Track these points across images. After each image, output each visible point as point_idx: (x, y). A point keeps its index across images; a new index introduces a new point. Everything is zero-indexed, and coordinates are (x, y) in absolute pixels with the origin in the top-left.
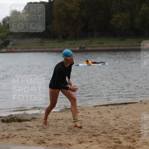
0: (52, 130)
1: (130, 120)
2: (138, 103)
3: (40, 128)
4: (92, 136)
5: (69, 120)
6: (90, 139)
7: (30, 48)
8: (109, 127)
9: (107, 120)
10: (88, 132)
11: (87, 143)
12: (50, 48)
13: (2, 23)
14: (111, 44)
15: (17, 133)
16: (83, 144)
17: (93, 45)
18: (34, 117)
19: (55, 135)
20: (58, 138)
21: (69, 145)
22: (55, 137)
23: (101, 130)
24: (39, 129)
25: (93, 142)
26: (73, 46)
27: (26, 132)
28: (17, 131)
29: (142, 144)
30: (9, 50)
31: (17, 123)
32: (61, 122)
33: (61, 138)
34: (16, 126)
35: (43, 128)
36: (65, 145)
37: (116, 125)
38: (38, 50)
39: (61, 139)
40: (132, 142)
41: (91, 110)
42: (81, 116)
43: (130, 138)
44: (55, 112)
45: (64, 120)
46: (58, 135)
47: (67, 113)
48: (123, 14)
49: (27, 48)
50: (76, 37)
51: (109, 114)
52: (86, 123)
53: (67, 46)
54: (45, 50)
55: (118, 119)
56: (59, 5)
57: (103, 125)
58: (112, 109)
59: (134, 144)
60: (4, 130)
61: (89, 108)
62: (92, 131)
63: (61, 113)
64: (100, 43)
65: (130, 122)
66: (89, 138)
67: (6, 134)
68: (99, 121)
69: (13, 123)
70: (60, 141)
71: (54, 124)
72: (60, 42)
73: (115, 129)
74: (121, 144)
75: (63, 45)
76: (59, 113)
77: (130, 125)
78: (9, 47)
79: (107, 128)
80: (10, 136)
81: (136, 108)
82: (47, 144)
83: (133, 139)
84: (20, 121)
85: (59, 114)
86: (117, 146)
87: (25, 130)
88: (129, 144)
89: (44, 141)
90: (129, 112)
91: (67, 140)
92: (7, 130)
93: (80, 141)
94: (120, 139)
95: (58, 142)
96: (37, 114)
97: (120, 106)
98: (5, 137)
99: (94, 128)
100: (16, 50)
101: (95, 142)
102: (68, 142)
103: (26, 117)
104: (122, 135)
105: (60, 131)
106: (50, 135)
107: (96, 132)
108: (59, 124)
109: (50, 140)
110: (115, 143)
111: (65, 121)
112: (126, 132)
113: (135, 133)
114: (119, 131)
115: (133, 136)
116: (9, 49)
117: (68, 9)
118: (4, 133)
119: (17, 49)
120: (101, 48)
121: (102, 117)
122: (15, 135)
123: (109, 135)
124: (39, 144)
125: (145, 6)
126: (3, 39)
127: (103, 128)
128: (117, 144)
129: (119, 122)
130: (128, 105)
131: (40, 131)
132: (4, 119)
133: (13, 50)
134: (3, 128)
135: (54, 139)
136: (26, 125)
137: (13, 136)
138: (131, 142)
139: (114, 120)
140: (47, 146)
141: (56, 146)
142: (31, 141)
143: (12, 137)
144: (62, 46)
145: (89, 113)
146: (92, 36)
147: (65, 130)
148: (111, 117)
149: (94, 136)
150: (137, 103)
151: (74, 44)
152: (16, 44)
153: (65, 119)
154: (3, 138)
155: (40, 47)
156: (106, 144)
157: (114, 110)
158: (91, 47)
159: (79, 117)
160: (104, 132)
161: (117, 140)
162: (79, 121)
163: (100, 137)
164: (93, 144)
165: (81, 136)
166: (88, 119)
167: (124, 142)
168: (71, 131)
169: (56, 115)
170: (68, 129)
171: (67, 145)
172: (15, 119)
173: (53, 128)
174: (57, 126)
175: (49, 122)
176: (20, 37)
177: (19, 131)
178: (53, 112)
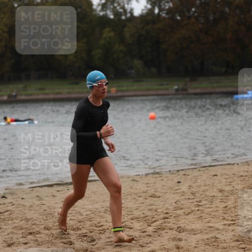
1: (86, 208)
4: (27, 235)
6: (24, 239)
8: (54, 220)
9: (50, 209)
10: (22, 229)
11: (20, 246)
14: (57, 91)
16: (14, 248)
17: (29, 92)
23: (41, 225)
25: (29, 243)
29: (105, 245)
40: (90, 242)
41: (27, 193)
42: (11, 204)
50: (3, 79)
51: (53, 199)
52: (18, 214)
57: (45, 216)
58: (58, 191)
59: (93, 245)
61: (23, 191)
62: (27, 226)
64: (40, 89)
65: (87, 211)
66: (22, 237)
68: (38, 210)
74: (72, 246)
77: (87, 215)
79: (51, 221)
81: (95, 190)
83: (91, 237)
88: (85, 245)
93: (10, 242)
94: (70, 238)
97: (71, 187)
99: (30, 222)
101: (32, 243)
104: (74, 232)
107: (34, 229)
110: (62, 244)
112: (81, 227)
113: (95, 228)
114: (70, 225)
115: (91, 232)
120: (41, 97)
121: (44, 204)
123: (54, 232)
125: (109, 32)
127: (43, 221)
128: (66, 246)
129: (70, 212)
138: (87, 241)
145: (22, 199)
146: (28, 78)
148: (56, 203)
149: (31, 234)
156: (50, 246)
157: (61, 194)
158: (26, 95)
159: (7, 205)
160: (46, 228)
161: (66, 240)
162: (7, 211)
163: (40, 236)
164: (30, 247)
165: (10, 235)
166: (21, 208)
167: (77, 242)
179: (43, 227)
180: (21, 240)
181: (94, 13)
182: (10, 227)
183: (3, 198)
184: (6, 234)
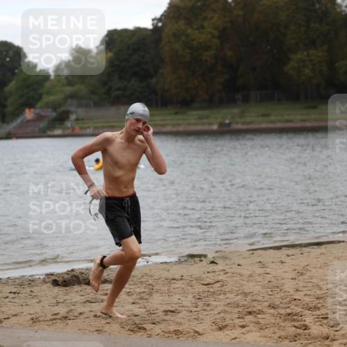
0: (159, 302)
1: (327, 280)
2: (344, 242)
3: (134, 297)
4: (245, 315)
6: (241, 320)
8: (283, 295)
9: (277, 280)
10: (238, 306)
11: (235, 330)
13: (52, 74)
14: (286, 117)
15: (86, 309)
16: (228, 332)
17: (248, 119)
19: (166, 312)
20: (172, 319)
21: (196, 334)
22: (165, 318)
23: (264, 302)
24: (131, 301)
25: (248, 326)
26: (205, 121)
28: (85, 305)
30: (68, 132)
31: (84, 288)
32: (179, 284)
33: (178, 318)
34: (82, 293)
35: (141, 298)
36: (187, 335)
37: (297, 290)
39: (179, 321)
40: (332, 327)
41: (244, 258)
42: (223, 272)
43: (327, 318)
44: (166, 263)
45: (186, 280)
46: (172, 311)
47: (192, 265)
48: (312, 52)
50: (212, 102)
51: (281, 267)
52: (232, 286)
53: (193, 121)
55: (301, 278)
56: (175, 35)
57: (270, 290)
58: (288, 256)
59: (336, 331)
60: (58, 303)
61: (240, 255)
62: (245, 303)
63: (179, 265)
64: (263, 115)
65: (327, 284)
66: (238, 318)
67: (62, 310)
68: (260, 282)
69: (77, 288)
70: (176, 326)
71: (163, 288)
72: (176, 113)
73: (295, 299)
74: (307, 331)
75: (183, 119)
76: (175, 264)
77: (327, 289)
78: (68, 124)
79: (278, 296)
80: (71, 315)
81: (340, 254)
82: (149, 333)
85: (174, 267)
86: (299, 334)
87: (102, 301)
88: (325, 330)
89: (143, 326)
90: (326, 261)
91: (191, 323)
92: (63, 302)
93: (221, 324)
94: (305, 321)
95: (172, 328)
97: (305, 250)
98: (58, 317)
99: (249, 297)
100: (83, 132)
101: (252, 327)
102: (195, 326)
103: (105, 275)
104: (310, 312)
105: (176, 304)
106: (155, 312)
107: (254, 306)
108: (174, 289)
109: (154, 324)
110: (294, 329)
111: (188, 281)
112: (319, 305)
114: (304, 302)
116: (68, 128)
117: (195, 43)
118: (57, 309)
119: (86, 128)
120: (264, 126)
121: (268, 274)
122: (81, 314)
123: (283, 311)
124: (132, 333)
126: (55, 108)
127: (268, 296)
128: (299, 331)
129: (305, 284)
130: (323, 247)
131: (133, 303)
132: (58, 279)
133: (76, 132)
134: (55, 298)
135: (164, 320)
137: (77, 314)
138: (329, 326)
139: (292, 279)
140: (150, 336)
141: (169, 337)
142: (115, 326)
143: (75, 316)
144: (180, 122)
145: (239, 265)
146: (246, 100)
147: (188, 301)
148: (286, 272)
149: (250, 313)
150: (342, 243)
151: (208, 117)
152: (83, 119)
153: (187, 278)
154: (55, 319)
156: (276, 330)
157: (292, 259)
158: (244, 123)
160: (272, 306)
161: (299, 323)
162: (218, 282)
163: (263, 316)
164: (248, 332)
165: (222, 315)
166: (237, 278)
167: (314, 327)
168: (200, 303)
169: (169, 271)
170: (193, 300)
171: (192, 334)
172: (81, 278)
173: (161, 298)
174: (169, 294)
175: (154, 284)
176: (92, 104)
177: (88, 304)
178: (162, 263)
179: (267, 304)
180: (238, 322)
181: (338, 10)
182: (222, 304)
183: (212, 264)
184: (216, 312)
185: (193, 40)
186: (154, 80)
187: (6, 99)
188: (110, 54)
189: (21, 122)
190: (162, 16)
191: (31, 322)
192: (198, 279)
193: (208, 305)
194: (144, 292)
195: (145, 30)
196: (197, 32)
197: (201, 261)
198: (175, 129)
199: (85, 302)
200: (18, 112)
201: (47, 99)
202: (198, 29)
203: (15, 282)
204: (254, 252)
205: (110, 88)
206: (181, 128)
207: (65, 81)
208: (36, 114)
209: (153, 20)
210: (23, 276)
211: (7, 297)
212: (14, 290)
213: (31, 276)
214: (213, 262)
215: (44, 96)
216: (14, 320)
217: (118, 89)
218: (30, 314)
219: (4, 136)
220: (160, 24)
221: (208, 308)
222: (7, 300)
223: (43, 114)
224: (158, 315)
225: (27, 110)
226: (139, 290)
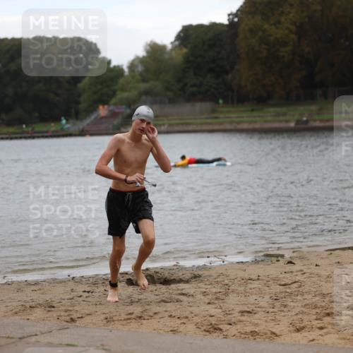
0: (235, 303)
3: (210, 297)
4: (324, 317)
5: (274, 280)
6: (319, 322)
7: (188, 124)
10: (316, 307)
11: (313, 331)
12: (231, 123)
13: (126, 70)
15: (160, 309)
16: (305, 334)
17: (326, 117)
18: (196, 273)
19: (242, 312)
20: (249, 319)
21: (273, 336)
22: (242, 318)
24: (207, 301)
25: (326, 328)
26: (282, 118)
27: (178, 306)
28: (160, 304)
31: (159, 287)
32: (255, 284)
33: (254, 319)
34: (157, 293)
35: (217, 299)
36: (264, 337)
38: (204, 127)
39: (256, 322)
41: (322, 258)
42: (300, 273)
44: (242, 262)
45: (262, 280)
46: (249, 312)
47: (269, 265)
49: (182, 124)
50: (290, 99)
52: (310, 286)
53: (269, 118)
54: (221, 127)
56: (251, 31)
60: (132, 302)
61: (318, 255)
62: (323, 304)
63: (256, 265)
66: (316, 319)
67: (137, 310)
69: (151, 287)
70: (253, 327)
71: (239, 289)
72: (252, 110)
75: (259, 117)
76: (251, 264)
80: (145, 315)
82: (225, 333)
84: (166, 282)
85: (251, 267)
87: (177, 301)
89: (220, 326)
91: (268, 324)
92: (137, 302)
93: (298, 325)
95: (249, 329)
96: (204, 267)
98: (133, 316)
99: (327, 299)
101: (330, 329)
102: (272, 327)
103: (179, 275)
105: (252, 304)
106: (232, 312)
107: (332, 308)
108: (251, 289)
109: (231, 324)
111: (265, 282)
118: (131, 309)
119: (160, 126)
122: (156, 313)
124: (208, 334)
126: (129, 105)
131: (209, 303)
132: (132, 278)
134: (129, 297)
135: (240, 321)
136: (179, 292)
137: (151, 314)
140: (226, 337)
141: (245, 338)
142: (191, 327)
143: (149, 316)
144: (257, 119)
145: (317, 265)
146: (325, 96)
147: (265, 302)
149: (328, 315)
151: (285, 114)
153: (264, 278)
154: (130, 319)
155: (209, 121)
158: (321, 121)
159: (295, 274)
162: (295, 282)
164: (327, 333)
165: (300, 316)
166: (315, 279)
168: (277, 304)
169: (245, 271)
170: (270, 301)
171: (269, 335)
172: (156, 278)
173: (237, 298)
174: (246, 294)
175: (230, 284)
176: (167, 101)
177: (163, 303)
178: (238, 263)
180: (315, 323)
182: (300, 305)
183: (290, 264)
184: (294, 313)
185: (270, 36)
186: (230, 76)
187: (79, 96)
188: (185, 50)
189: (95, 119)
190: (238, 11)
191: (105, 321)
192: (275, 279)
193: (285, 306)
194: (220, 292)
195: (221, 25)
196: (273, 27)
197: (278, 261)
198: (251, 126)
199: (159, 302)
200: (92, 108)
201: (121, 95)
202: (275, 25)
203: (89, 280)
204: (332, 252)
205: (185, 85)
206: (257, 126)
207: (139, 77)
208: (110, 111)
209: (229, 15)
210: (97, 275)
211: (81, 296)
212: (88, 289)
213: (105, 275)
214: (290, 262)
215: (118, 93)
216: (87, 319)
217: (194, 86)
218: (104, 313)
219: (77, 133)
220: (236, 20)
221: (285, 309)
222: (81, 299)
223: (117, 110)
224: (234, 315)
225: (101, 107)
226: (214, 290)
